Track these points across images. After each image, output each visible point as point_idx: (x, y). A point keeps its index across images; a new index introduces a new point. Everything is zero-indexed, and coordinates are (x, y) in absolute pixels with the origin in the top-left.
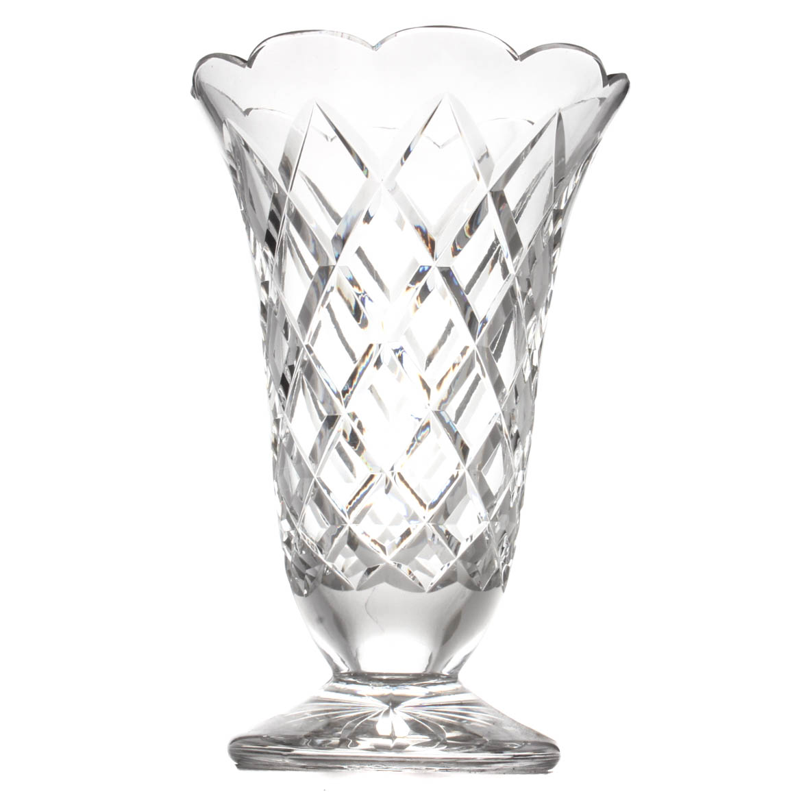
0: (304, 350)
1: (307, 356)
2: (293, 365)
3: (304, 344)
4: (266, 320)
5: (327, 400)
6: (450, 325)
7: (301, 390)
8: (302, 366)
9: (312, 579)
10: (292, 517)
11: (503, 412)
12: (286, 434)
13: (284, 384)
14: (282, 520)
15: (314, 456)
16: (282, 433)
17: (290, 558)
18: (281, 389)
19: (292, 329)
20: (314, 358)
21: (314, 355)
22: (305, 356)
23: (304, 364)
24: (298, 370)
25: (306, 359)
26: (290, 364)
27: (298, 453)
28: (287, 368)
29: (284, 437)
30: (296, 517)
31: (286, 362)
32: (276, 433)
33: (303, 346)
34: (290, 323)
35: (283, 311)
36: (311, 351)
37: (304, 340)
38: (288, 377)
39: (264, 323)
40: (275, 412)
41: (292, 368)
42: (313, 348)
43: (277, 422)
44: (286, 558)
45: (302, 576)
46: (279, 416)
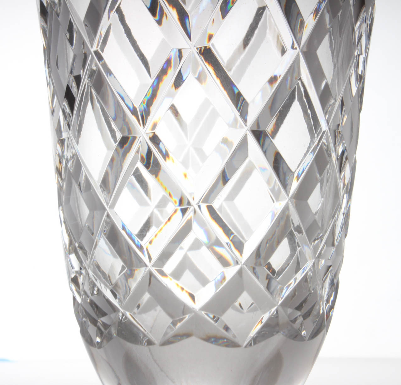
0: (92, 57)
1: (96, 65)
2: (80, 75)
3: (93, 49)
4: (46, 21)
5: (120, 116)
7: (89, 104)
8: (91, 76)
9: (105, 326)
10: (80, 252)
11: (329, 129)
12: (73, 155)
13: (69, 97)
14: (70, 253)
15: (105, 183)
16: (68, 154)
17: (79, 300)
18: (65, 104)
19: (79, 32)
20: (105, 66)
21: (105, 62)
22: (93, 65)
23: (92, 74)
24: (85, 81)
25: (95, 68)
26: (76, 74)
27: (87, 180)
28: (72, 78)
29: (70, 159)
30: (85, 253)
31: (71, 72)
32: (60, 152)
33: (91, 53)
34: (75, 26)
35: (67, 11)
36: (100, 58)
37: (92, 46)
38: (74, 90)
39: (45, 26)
40: (59, 131)
41: (78, 79)
42: (103, 55)
43: (62, 142)
44: (74, 299)
45: (94, 322)
46: (65, 135)
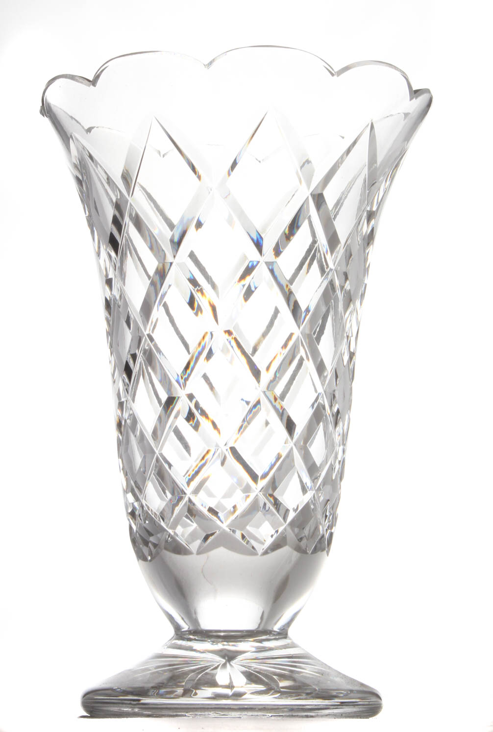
0: (146, 338)
1: (148, 345)
2: (136, 354)
3: (146, 333)
4: (110, 314)
6: (277, 312)
8: (145, 353)
9: (155, 545)
10: (136, 490)
11: (325, 392)
12: (130, 415)
13: (128, 371)
14: (127, 493)
15: (154, 433)
16: (126, 415)
17: (134, 528)
18: (125, 376)
19: (135, 321)
20: (156, 346)
21: (155, 342)
22: (146, 345)
24: (140, 359)
25: (147, 348)
26: (132, 352)
27: (141, 433)
28: (129, 356)
29: (128, 418)
30: (140, 491)
31: (129, 351)
32: (120, 415)
33: (144, 335)
34: (132, 316)
35: (126, 305)
36: (152, 340)
37: (145, 330)
38: (131, 365)
39: (109, 316)
40: (119, 396)
41: (134, 357)
42: (154, 337)
43: (121, 405)
44: (131, 528)
45: (146, 543)
46: (123, 400)
